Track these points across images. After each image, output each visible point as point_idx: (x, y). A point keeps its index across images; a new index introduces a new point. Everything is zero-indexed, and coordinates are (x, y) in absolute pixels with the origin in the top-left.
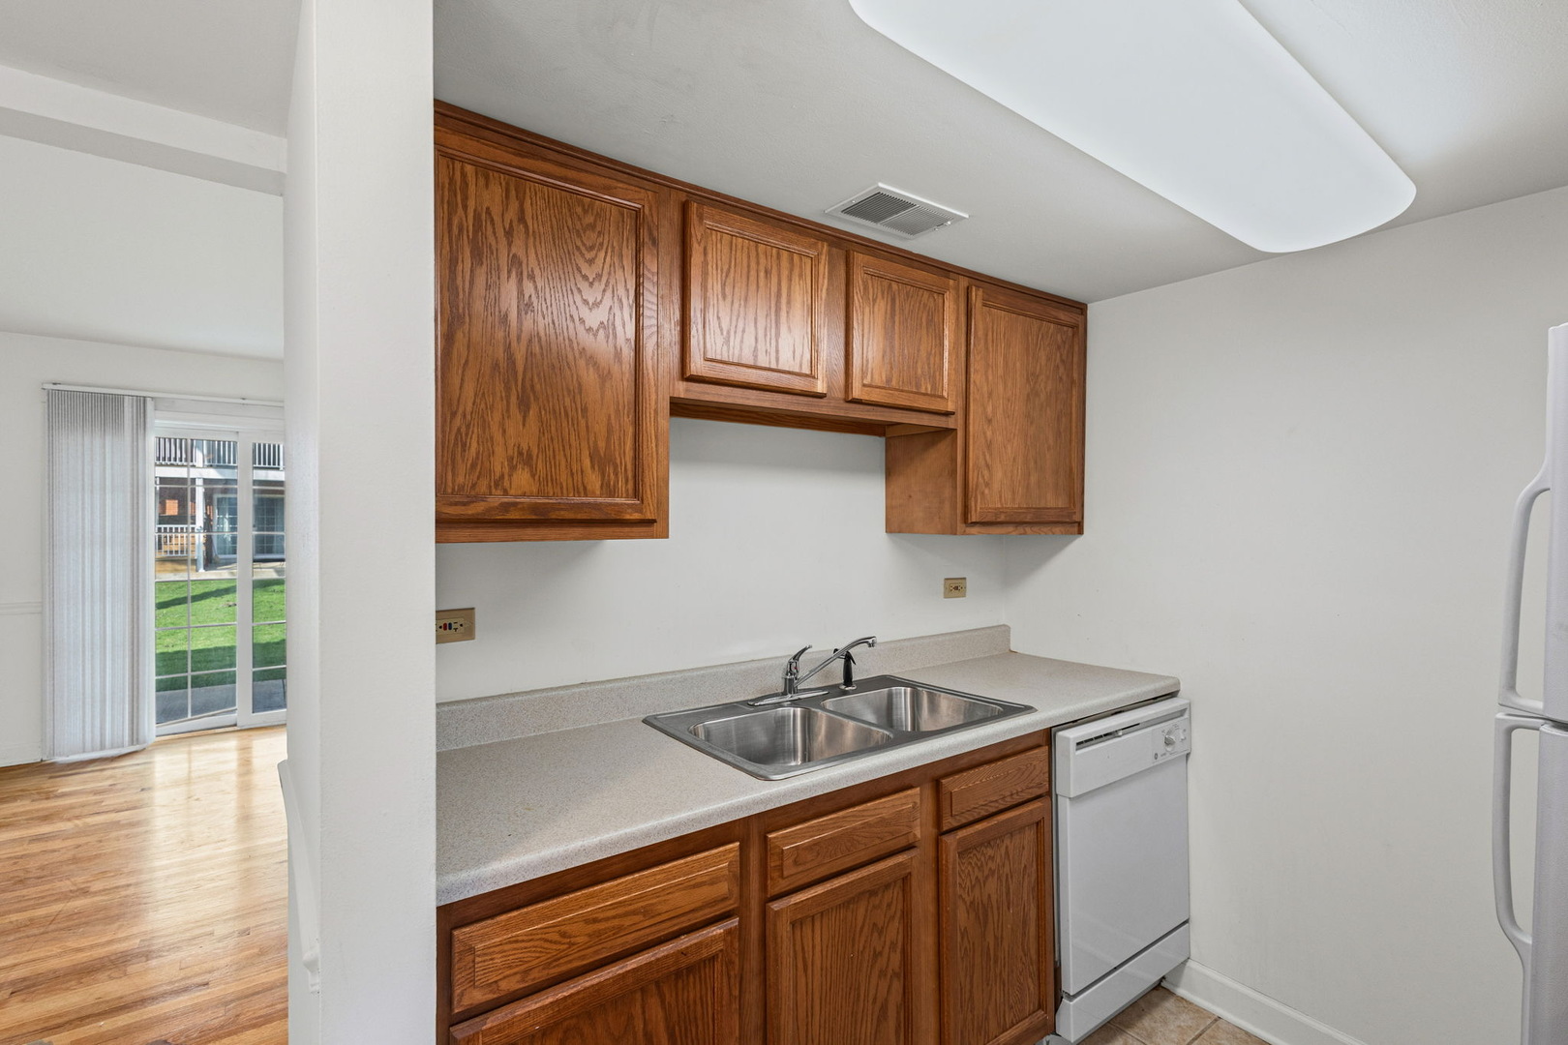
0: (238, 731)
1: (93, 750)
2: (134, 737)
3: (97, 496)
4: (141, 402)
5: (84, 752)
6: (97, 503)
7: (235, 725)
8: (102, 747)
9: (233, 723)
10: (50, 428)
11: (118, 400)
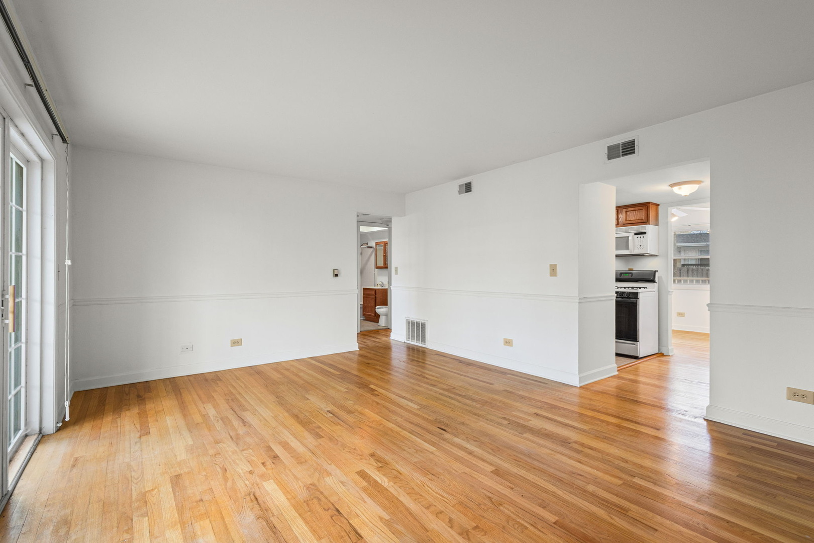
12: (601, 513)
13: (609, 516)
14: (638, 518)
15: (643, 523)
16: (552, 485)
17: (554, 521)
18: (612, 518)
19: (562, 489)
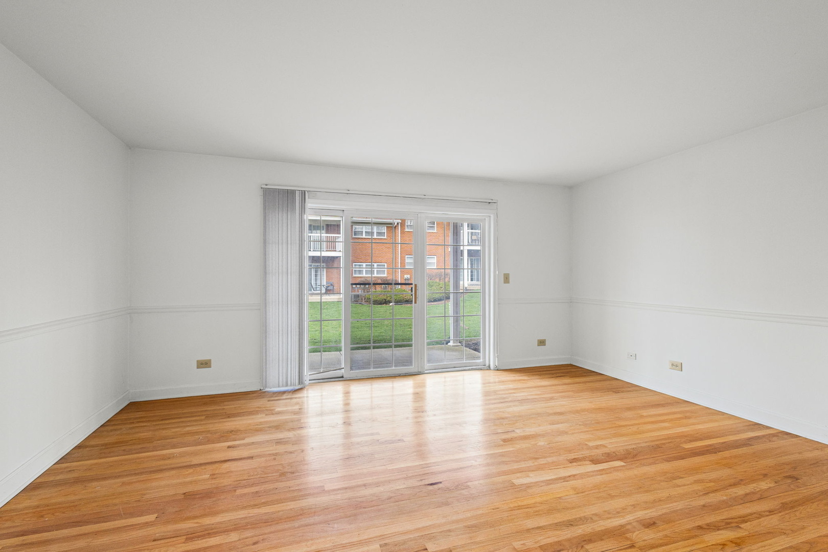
0: (345, 380)
1: (283, 386)
2: (301, 381)
3: (285, 246)
4: (303, 194)
5: (279, 387)
6: (285, 251)
7: (342, 377)
8: (287, 385)
9: (341, 376)
10: (265, 209)
11: (293, 193)
12: (207, 521)
13: (199, 523)
14: (174, 539)
15: (169, 538)
16: (268, 513)
17: (237, 491)
18: (197, 523)
19: (256, 516)
